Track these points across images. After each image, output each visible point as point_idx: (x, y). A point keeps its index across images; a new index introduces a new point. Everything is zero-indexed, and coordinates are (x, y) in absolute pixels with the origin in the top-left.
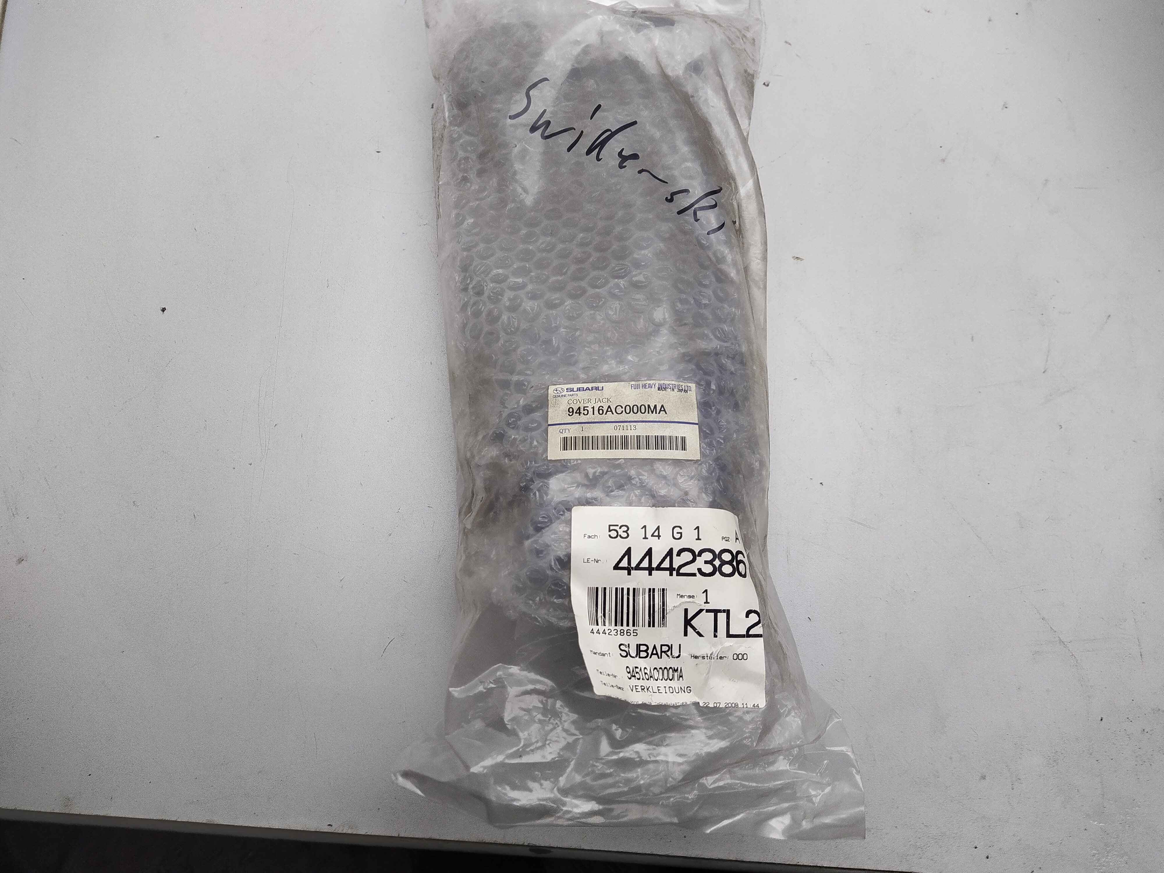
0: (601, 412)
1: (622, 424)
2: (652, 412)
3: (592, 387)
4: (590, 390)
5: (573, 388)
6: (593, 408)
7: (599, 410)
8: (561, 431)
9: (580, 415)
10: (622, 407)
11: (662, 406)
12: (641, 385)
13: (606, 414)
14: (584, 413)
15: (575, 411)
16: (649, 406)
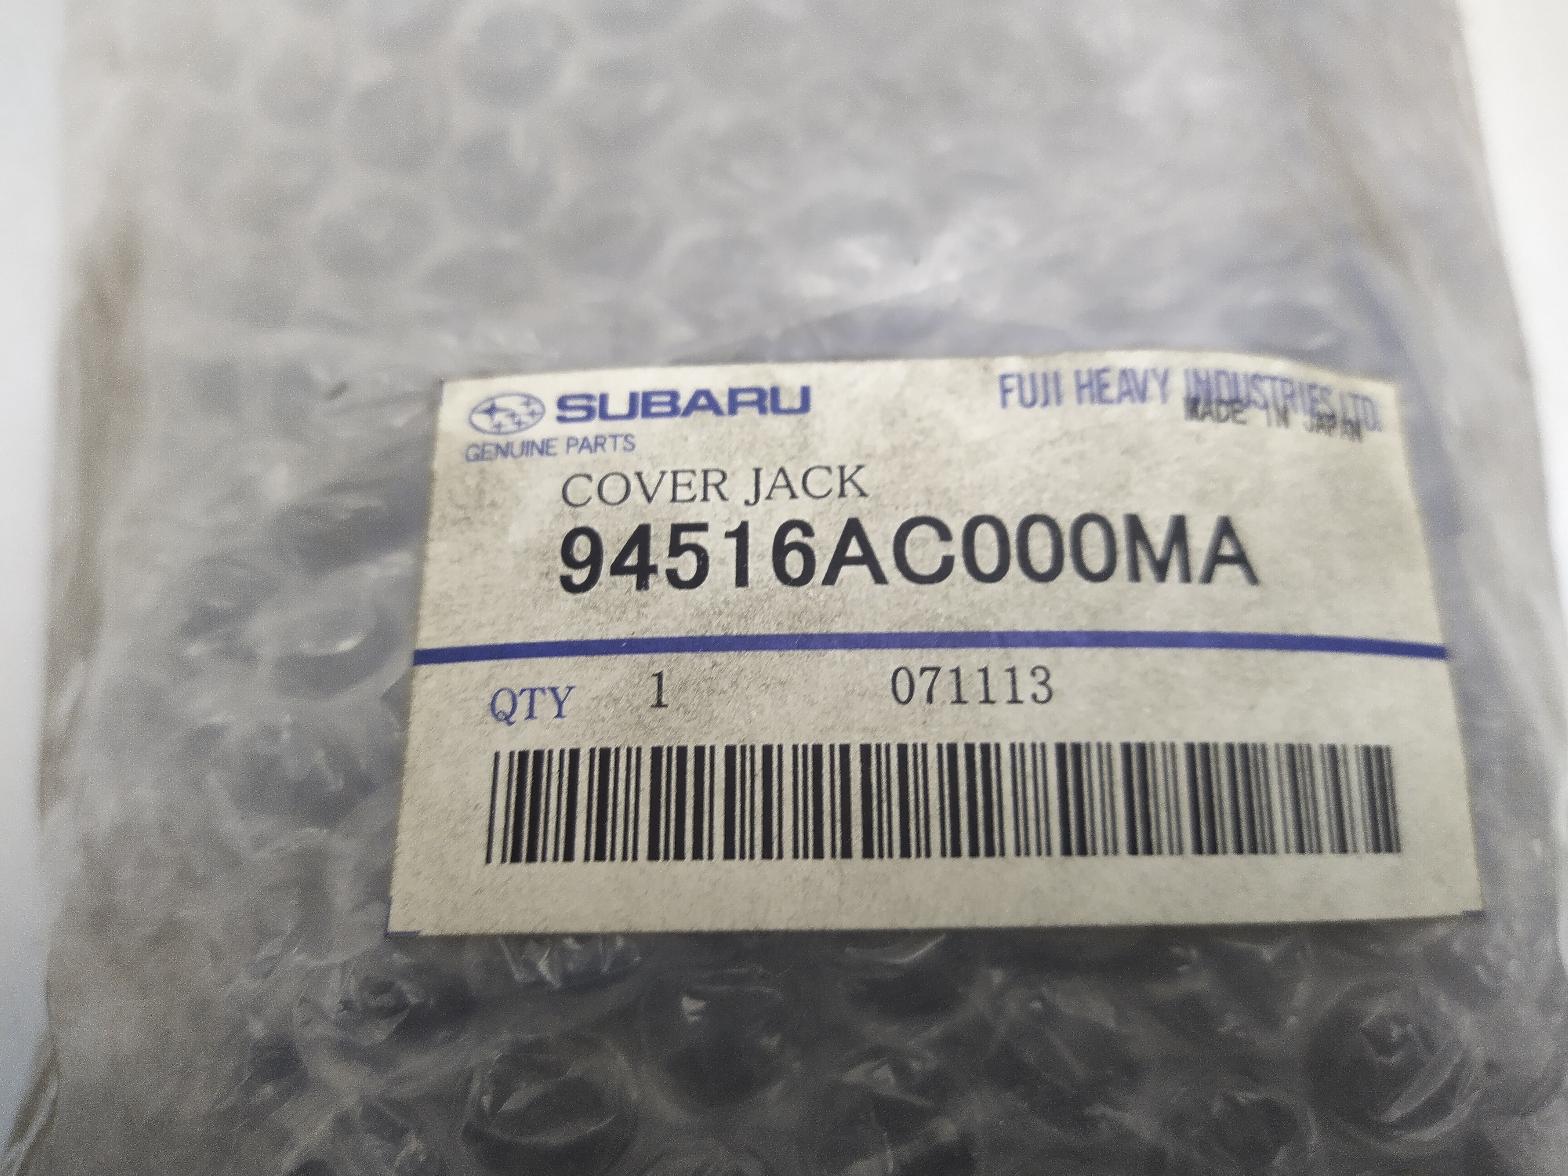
0: (794, 563)
1: (947, 658)
2: (1161, 569)
3: (733, 393)
4: (718, 411)
5: (604, 398)
6: (741, 534)
7: (780, 550)
8: (504, 704)
9: (642, 585)
10: (945, 534)
11: (1226, 528)
12: (1068, 383)
13: (830, 578)
14: (673, 577)
15: (609, 557)
16: (1135, 525)
